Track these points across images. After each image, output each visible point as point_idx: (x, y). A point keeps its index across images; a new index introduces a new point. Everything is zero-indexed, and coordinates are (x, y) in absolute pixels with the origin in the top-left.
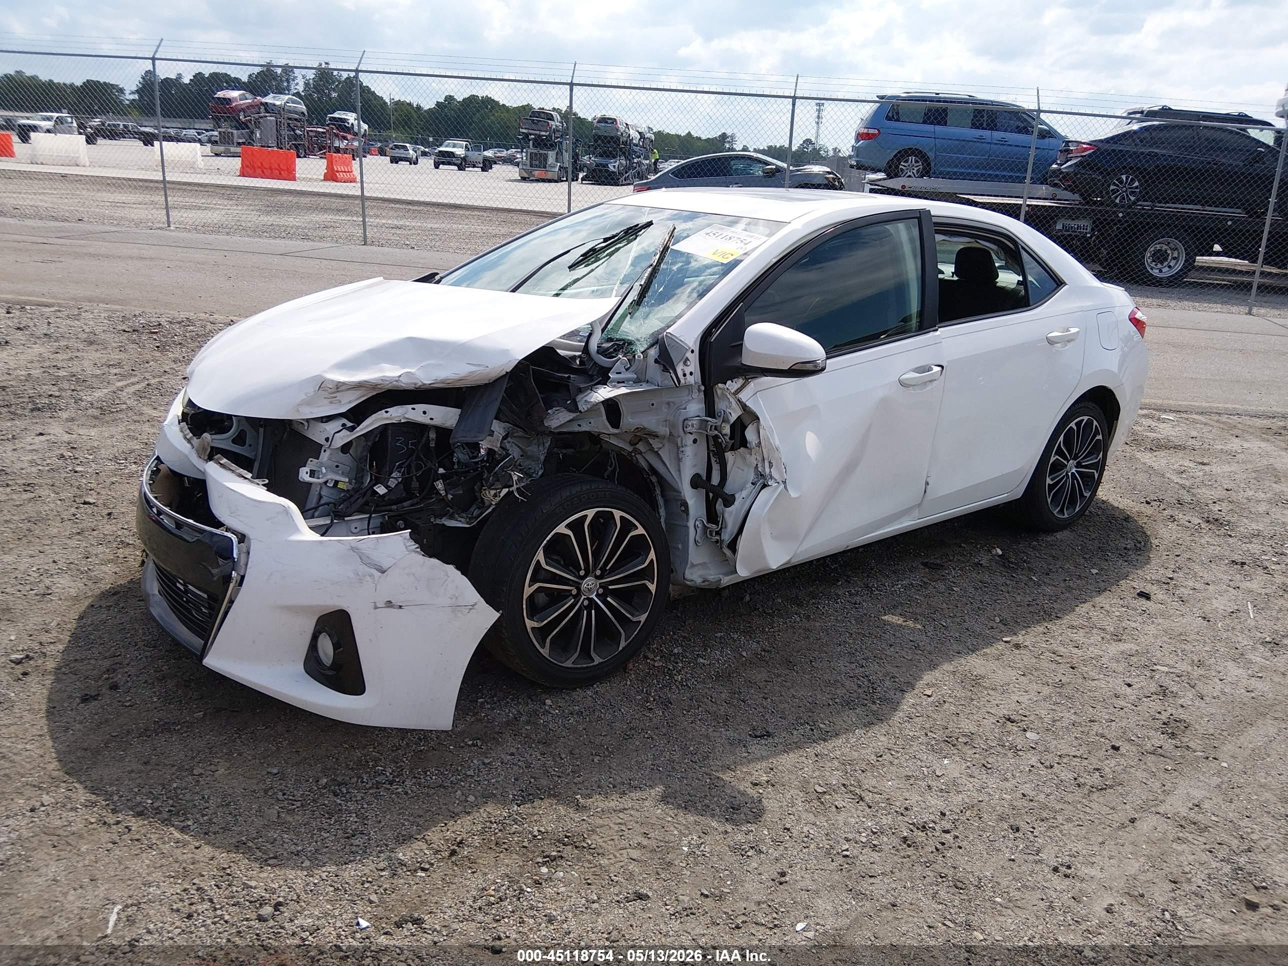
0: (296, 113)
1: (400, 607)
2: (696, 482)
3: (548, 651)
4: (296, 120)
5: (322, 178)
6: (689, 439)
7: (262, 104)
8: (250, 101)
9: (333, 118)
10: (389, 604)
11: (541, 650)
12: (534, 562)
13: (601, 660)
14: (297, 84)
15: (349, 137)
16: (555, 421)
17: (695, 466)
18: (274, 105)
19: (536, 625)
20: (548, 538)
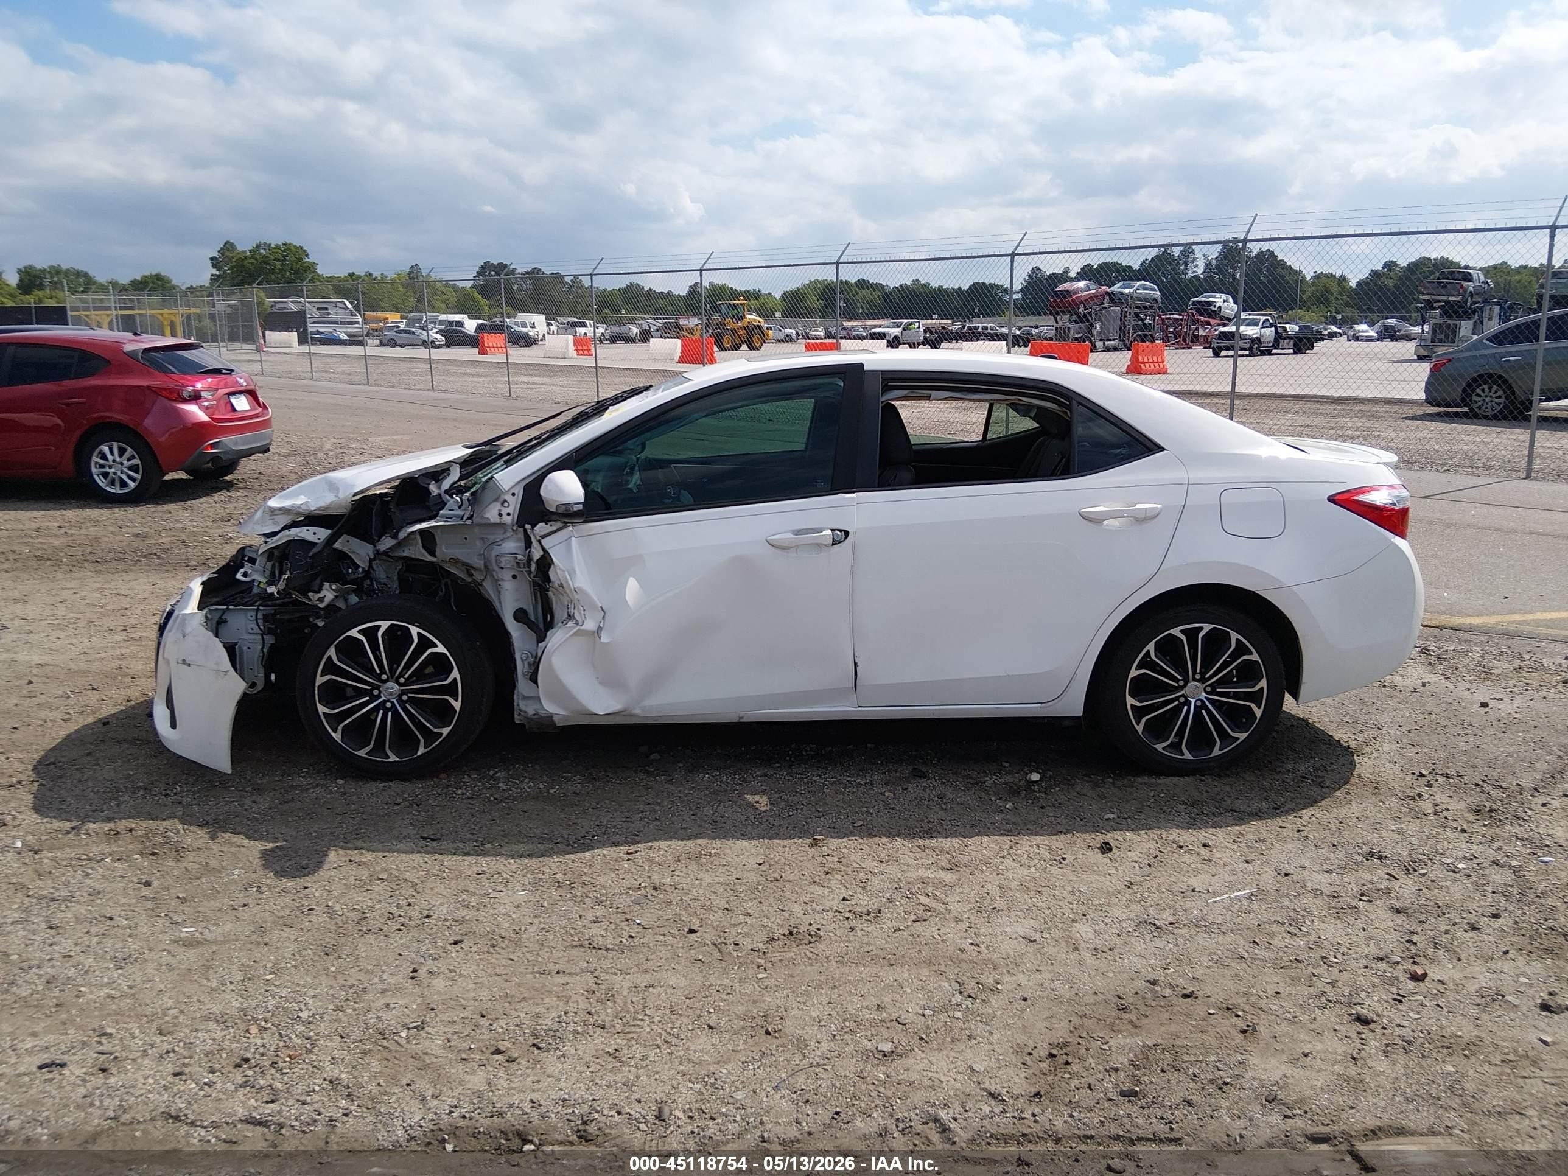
0: (1146, 300)
1: (189, 665)
2: (520, 615)
3: (340, 737)
4: (1145, 308)
5: (1124, 370)
6: (507, 575)
7: (1107, 293)
8: (1094, 291)
9: (1199, 302)
10: (184, 662)
11: (333, 735)
12: (326, 657)
13: (397, 759)
14: (1196, 266)
15: (1212, 321)
16: (383, 546)
17: (517, 600)
18: (1122, 293)
19: (327, 711)
20: (340, 639)
